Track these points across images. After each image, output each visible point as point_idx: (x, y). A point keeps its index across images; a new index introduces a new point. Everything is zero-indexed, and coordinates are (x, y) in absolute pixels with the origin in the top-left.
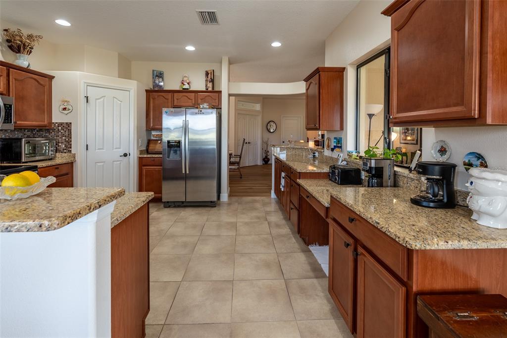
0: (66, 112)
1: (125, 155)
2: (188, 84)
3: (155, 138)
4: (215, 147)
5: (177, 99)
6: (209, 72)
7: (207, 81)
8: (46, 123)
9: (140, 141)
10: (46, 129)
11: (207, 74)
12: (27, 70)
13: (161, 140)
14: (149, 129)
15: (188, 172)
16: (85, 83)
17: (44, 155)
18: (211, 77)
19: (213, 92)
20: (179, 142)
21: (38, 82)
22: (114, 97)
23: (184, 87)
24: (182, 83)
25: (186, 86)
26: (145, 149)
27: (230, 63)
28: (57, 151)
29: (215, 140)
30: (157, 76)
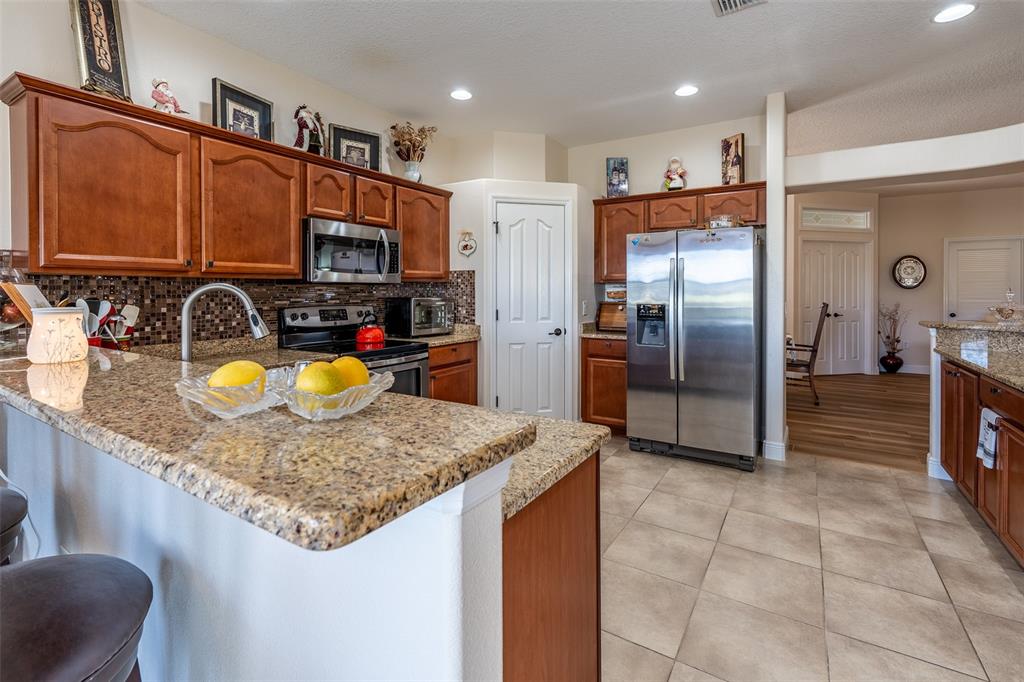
0: (467, 252)
1: (558, 332)
2: (681, 176)
3: (612, 300)
4: (752, 323)
5: (657, 214)
6: (732, 141)
7: (725, 163)
8: (441, 272)
9: (584, 306)
10: (442, 282)
11: (726, 146)
12: (417, 187)
13: (624, 303)
14: (601, 282)
15: (682, 378)
16: (494, 197)
17: (438, 325)
18: (736, 152)
19: (743, 186)
20: (662, 309)
21: (430, 203)
22: (539, 220)
23: (672, 185)
24: (668, 177)
25: (677, 183)
26: (592, 321)
27: (789, 109)
28: (456, 320)
29: (752, 306)
30: (615, 169)
